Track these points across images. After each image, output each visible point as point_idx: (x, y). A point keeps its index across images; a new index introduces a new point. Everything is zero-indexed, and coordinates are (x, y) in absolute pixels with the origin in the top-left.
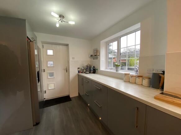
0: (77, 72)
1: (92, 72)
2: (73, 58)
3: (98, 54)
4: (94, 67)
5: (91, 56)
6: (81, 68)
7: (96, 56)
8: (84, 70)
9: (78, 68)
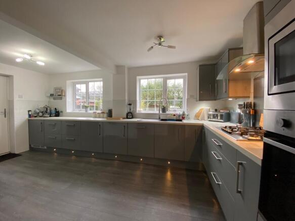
0: (27, 117)
1: (54, 115)
2: (20, 97)
3: (64, 95)
4: (56, 109)
5: (52, 95)
6: (35, 111)
7: (60, 96)
8: (39, 113)
9: (29, 111)
